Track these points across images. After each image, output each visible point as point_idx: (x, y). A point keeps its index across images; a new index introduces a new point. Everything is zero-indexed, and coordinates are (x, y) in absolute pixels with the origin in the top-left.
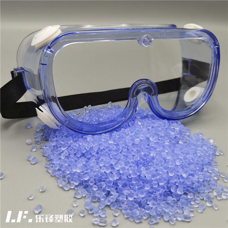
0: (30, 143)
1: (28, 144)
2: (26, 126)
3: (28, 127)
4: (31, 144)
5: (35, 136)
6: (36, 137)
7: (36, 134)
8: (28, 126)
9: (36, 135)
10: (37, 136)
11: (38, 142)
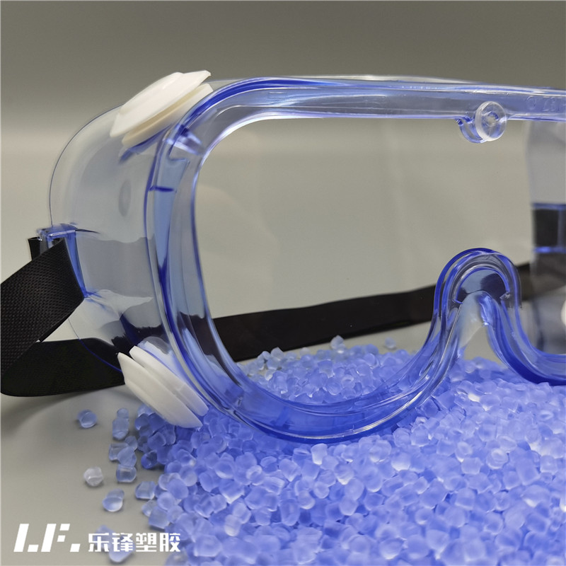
0: (98, 482)
1: (92, 484)
2: (78, 422)
3: (84, 425)
4: (101, 485)
5: (112, 453)
6: (116, 458)
7: (115, 447)
8: (85, 420)
9: (117, 452)
10: (120, 454)
11: (126, 475)
